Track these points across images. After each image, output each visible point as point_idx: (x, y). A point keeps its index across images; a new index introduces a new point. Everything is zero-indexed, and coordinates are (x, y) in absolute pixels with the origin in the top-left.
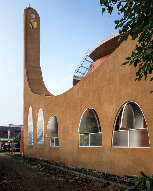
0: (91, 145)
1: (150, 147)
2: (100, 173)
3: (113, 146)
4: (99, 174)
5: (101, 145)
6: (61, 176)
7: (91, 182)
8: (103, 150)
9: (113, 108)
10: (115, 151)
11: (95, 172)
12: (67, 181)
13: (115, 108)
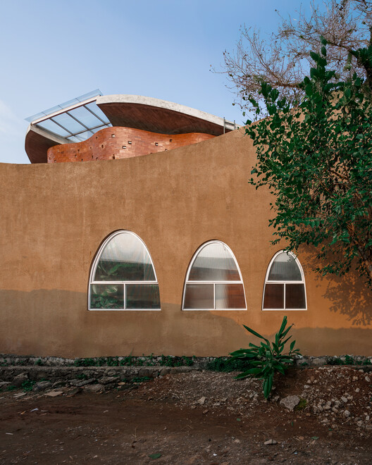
0: (127, 307)
1: (246, 309)
2: (156, 358)
3: (185, 308)
4: (154, 360)
5: (158, 306)
6: (51, 386)
7: (154, 378)
8: (162, 315)
9: (185, 244)
10: (191, 315)
11: (143, 359)
12: (80, 391)
13: (189, 244)
